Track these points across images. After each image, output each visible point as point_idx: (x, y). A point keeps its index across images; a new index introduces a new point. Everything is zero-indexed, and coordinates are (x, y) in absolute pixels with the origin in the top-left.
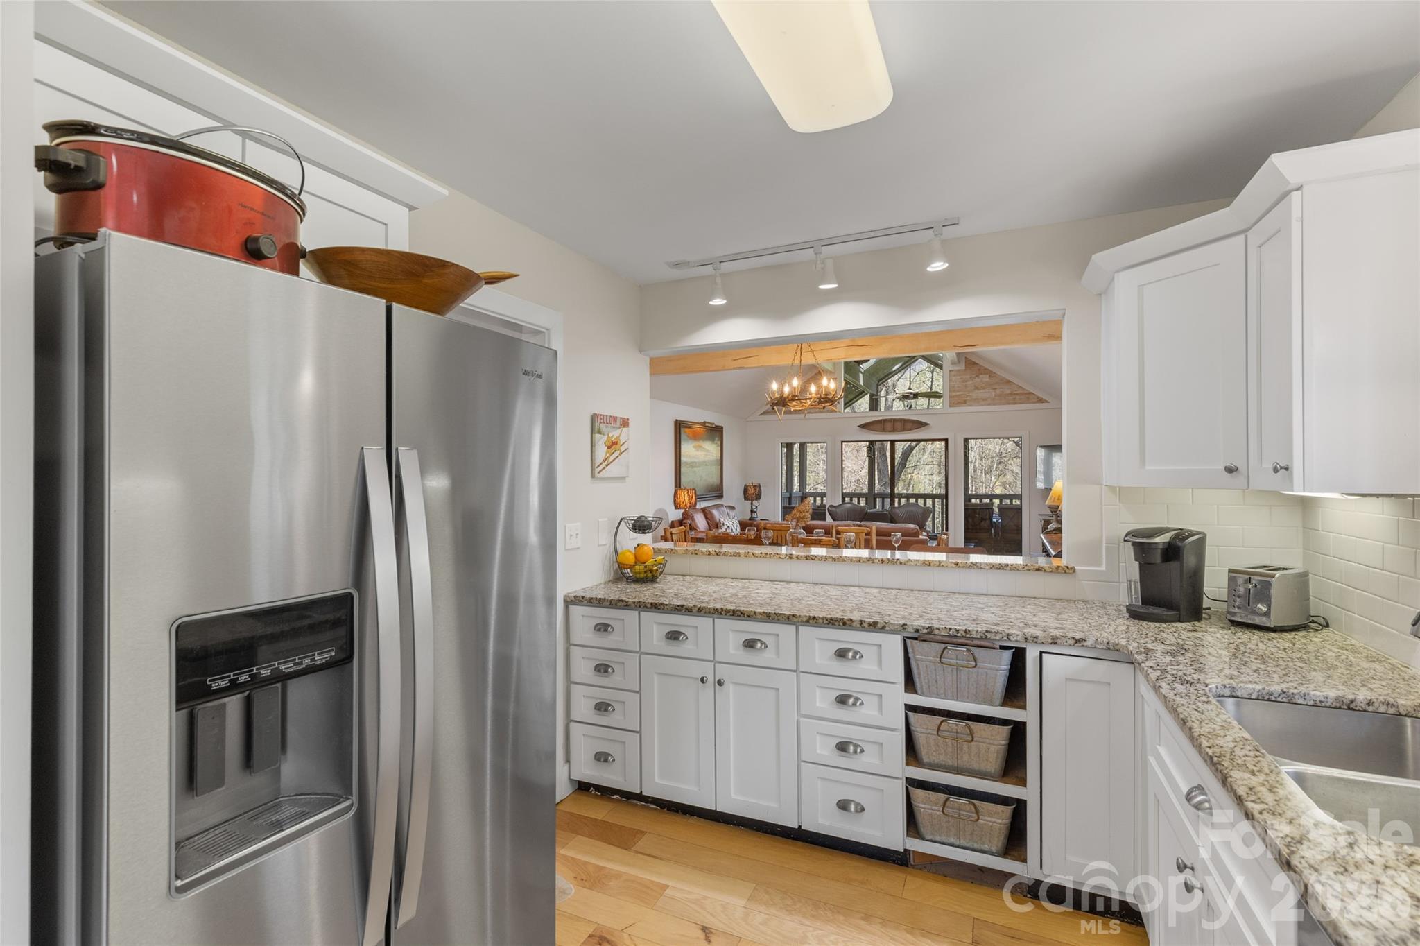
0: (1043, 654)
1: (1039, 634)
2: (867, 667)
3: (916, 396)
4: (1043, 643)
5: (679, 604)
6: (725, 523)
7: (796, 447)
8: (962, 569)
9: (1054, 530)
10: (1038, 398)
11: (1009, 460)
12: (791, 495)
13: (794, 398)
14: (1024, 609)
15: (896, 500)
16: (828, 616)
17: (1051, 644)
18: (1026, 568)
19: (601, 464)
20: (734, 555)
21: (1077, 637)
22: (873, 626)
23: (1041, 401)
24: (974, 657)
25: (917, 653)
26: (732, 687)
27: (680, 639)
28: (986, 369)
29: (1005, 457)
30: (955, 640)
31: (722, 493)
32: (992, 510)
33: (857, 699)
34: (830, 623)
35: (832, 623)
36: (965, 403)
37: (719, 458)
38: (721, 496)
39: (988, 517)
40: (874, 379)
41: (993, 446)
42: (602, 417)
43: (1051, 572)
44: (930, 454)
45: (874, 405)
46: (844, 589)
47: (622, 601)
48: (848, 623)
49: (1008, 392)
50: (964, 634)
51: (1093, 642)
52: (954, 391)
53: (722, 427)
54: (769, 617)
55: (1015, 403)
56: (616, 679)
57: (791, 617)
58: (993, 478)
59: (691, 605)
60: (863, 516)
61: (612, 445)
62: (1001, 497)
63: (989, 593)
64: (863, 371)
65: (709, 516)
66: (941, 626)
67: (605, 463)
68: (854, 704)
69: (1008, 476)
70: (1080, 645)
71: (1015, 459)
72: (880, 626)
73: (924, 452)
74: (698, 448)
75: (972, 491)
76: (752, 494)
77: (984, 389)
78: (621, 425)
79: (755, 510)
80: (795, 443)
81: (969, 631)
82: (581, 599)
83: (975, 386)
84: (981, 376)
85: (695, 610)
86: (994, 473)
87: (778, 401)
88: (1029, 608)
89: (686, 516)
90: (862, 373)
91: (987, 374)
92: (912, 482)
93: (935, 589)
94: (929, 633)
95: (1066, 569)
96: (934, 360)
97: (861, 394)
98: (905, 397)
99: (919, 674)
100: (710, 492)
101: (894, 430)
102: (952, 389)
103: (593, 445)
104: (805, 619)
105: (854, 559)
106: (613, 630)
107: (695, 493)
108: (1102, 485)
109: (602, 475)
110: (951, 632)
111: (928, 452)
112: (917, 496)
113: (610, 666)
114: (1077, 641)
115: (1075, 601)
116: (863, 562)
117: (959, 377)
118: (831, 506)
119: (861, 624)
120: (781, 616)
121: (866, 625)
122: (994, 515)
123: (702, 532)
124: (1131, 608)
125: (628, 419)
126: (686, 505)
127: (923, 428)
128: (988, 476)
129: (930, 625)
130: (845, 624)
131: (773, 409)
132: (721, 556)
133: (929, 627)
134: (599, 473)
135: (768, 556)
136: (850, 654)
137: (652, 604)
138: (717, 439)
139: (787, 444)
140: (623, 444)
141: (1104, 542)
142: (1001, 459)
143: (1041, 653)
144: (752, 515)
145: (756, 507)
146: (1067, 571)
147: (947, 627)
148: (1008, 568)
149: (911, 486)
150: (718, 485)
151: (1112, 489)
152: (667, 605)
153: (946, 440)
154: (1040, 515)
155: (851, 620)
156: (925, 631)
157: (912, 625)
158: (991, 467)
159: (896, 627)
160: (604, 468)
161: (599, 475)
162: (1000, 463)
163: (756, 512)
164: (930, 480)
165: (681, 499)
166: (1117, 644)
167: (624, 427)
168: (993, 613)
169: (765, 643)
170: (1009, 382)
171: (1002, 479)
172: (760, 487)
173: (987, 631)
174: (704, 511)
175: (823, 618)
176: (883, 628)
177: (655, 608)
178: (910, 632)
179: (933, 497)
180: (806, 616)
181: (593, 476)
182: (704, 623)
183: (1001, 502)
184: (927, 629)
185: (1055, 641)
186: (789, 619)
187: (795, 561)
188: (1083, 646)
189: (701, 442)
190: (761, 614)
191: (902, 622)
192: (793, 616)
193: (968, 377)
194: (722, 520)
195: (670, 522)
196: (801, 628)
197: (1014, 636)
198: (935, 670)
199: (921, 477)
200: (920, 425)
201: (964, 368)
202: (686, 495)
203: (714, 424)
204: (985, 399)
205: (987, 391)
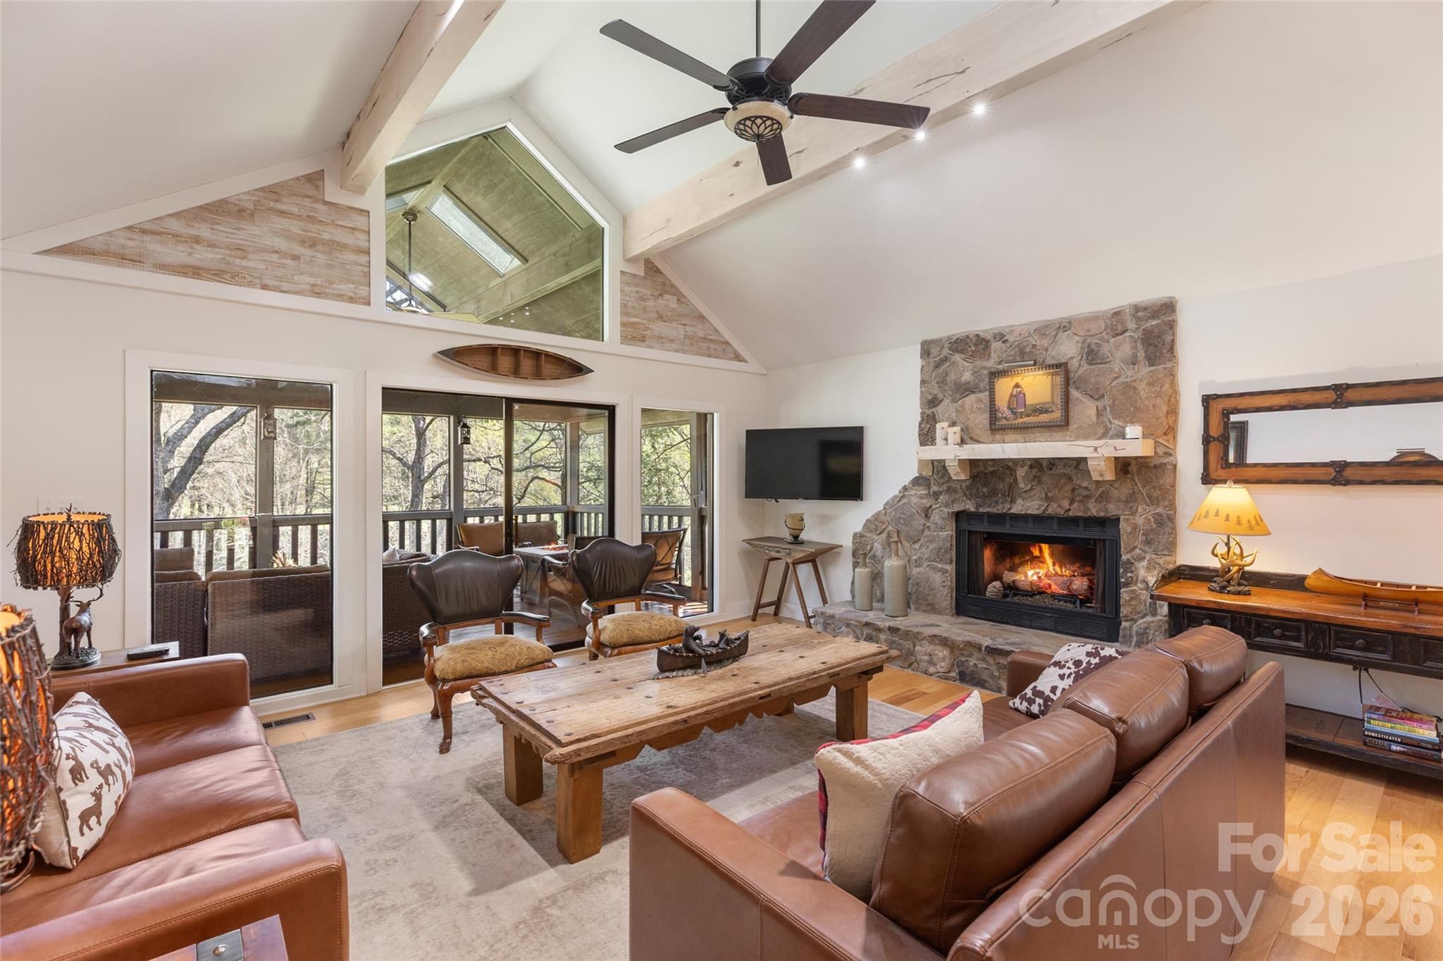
10: (735, 351)
23: (738, 358)
28: (673, 286)
36: (644, 341)
49: (701, 334)
52: (627, 314)
77: (670, 320)
83: (658, 312)
102: (624, 309)
117: (634, 289)
127: (580, 378)
153: (612, 408)
170: (704, 317)
193: (649, 292)
201: (642, 273)
204: (672, 340)
205: (674, 325)
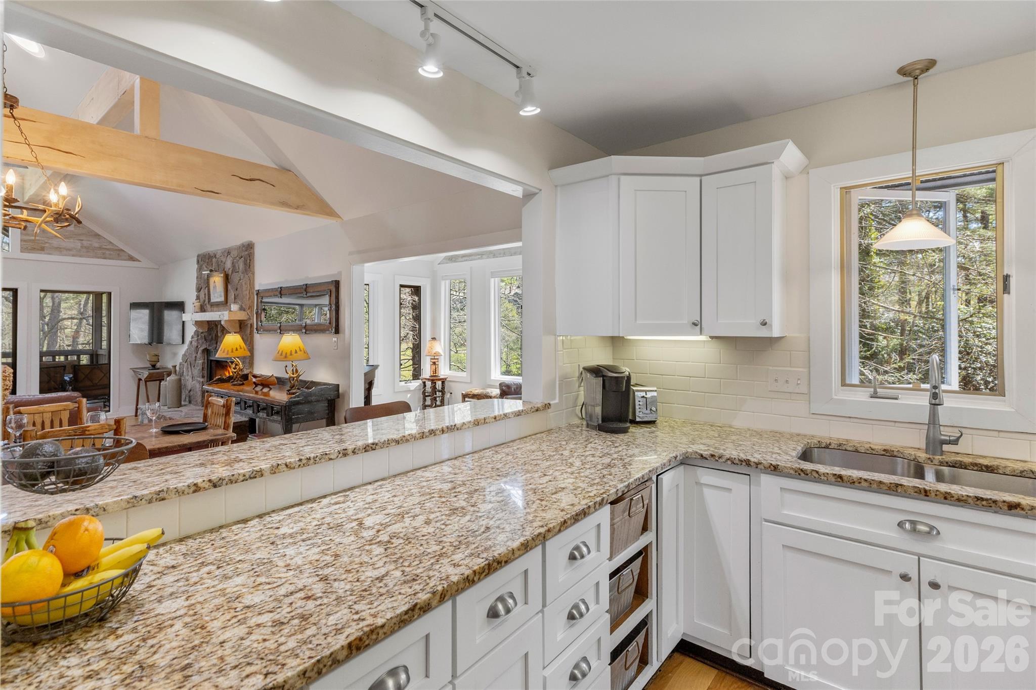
10: (129, 255)
20: (250, 478)
23: (132, 259)
24: (642, 499)
49: (97, 245)
52: (27, 235)
77: (68, 238)
81: (644, 476)
104: (558, 529)
105: (418, 436)
108: (556, 335)
110: (637, 483)
132: (223, 487)
135: (312, 461)
153: (17, 290)
170: (99, 235)
180: (558, 524)
186: (545, 538)
204: (69, 250)
205: (72, 240)
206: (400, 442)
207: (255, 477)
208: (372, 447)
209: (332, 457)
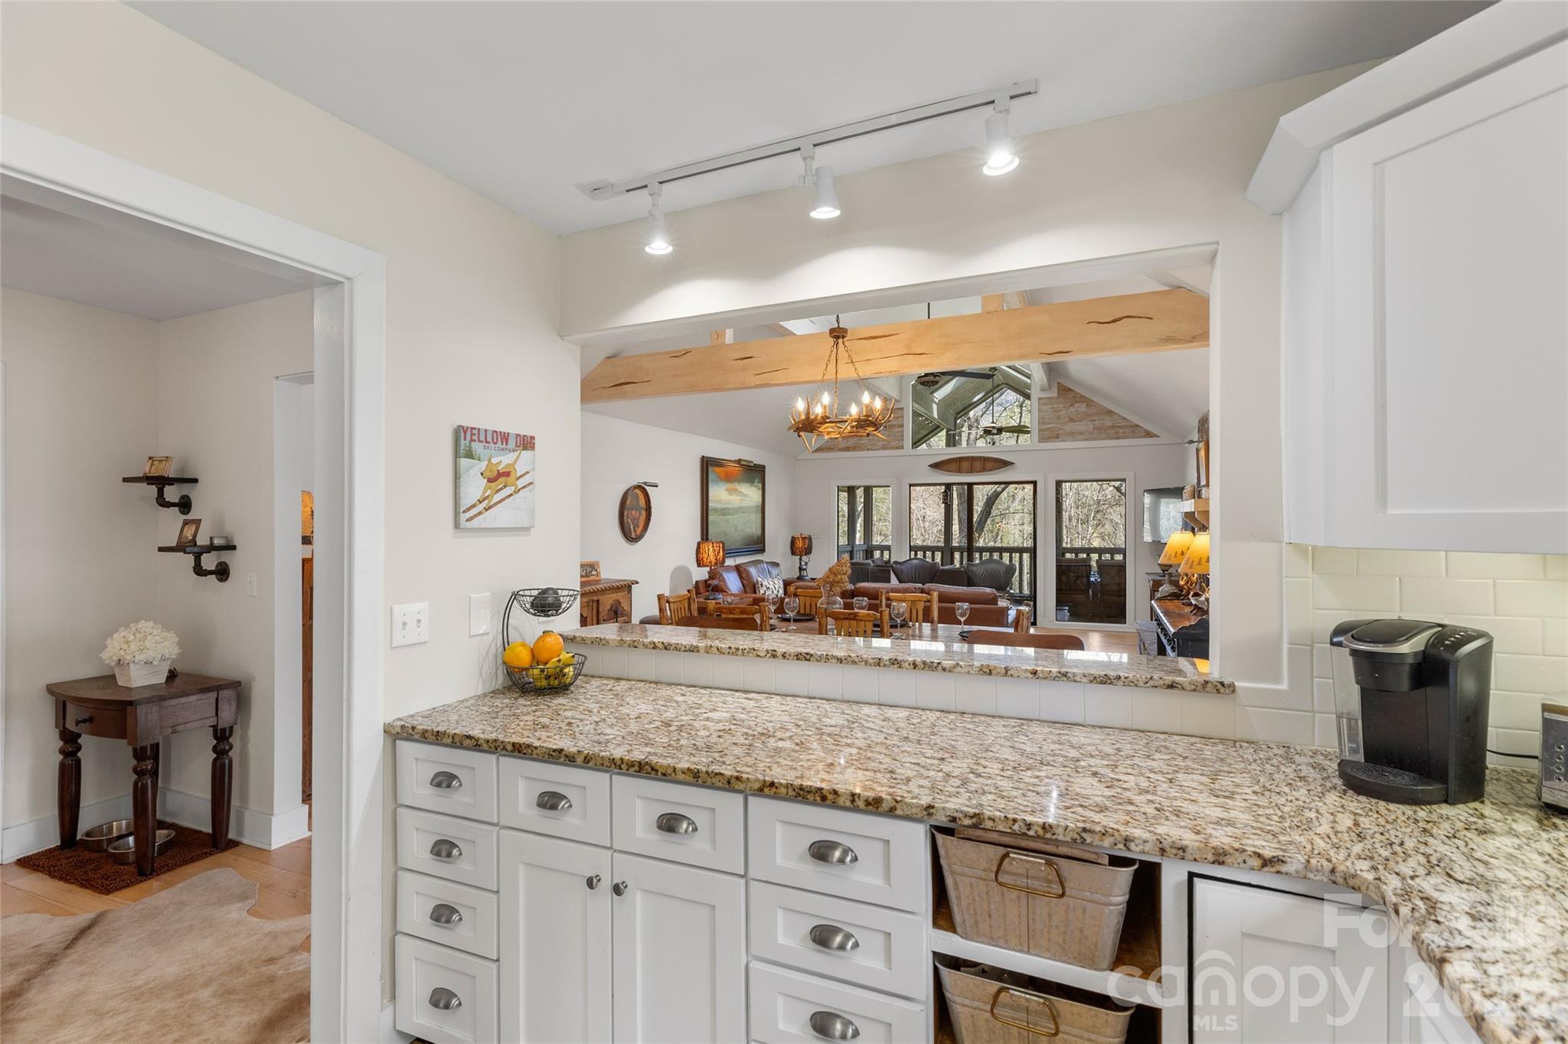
0: (1196, 880)
1: (1189, 839)
2: (864, 878)
3: (1000, 430)
4: (1195, 860)
5: (555, 747)
6: (764, 584)
7: (860, 493)
8: (1043, 681)
9: (1169, 596)
10: (1146, 431)
11: (1108, 508)
12: (853, 547)
13: (825, 419)
14: (1150, 763)
15: (977, 555)
16: (798, 782)
17: (1213, 863)
18: (1151, 683)
19: (474, 506)
21: (1268, 853)
22: (874, 806)
23: (1149, 434)
24: (1058, 875)
25: (953, 860)
26: (639, 895)
27: (560, 807)
28: (1082, 396)
29: (1104, 504)
30: (1023, 843)
31: (764, 545)
32: (1090, 566)
33: (848, 936)
34: (799, 795)
35: (802, 794)
36: (1058, 438)
37: (760, 504)
38: (762, 550)
39: (1084, 574)
40: (951, 411)
41: (1091, 491)
42: (474, 431)
43: (1195, 690)
44: (1021, 502)
45: (952, 441)
46: (852, 711)
47: (469, 737)
48: (830, 797)
49: (1109, 424)
50: (1041, 832)
51: (1301, 867)
52: (1044, 423)
53: (764, 467)
54: (696, 778)
55: (1118, 438)
56: (462, 868)
57: (733, 781)
58: (1090, 528)
59: (574, 750)
60: (933, 575)
61: (498, 477)
62: (1100, 551)
63: (1088, 722)
64: (937, 401)
65: (744, 575)
66: (998, 813)
67: (484, 505)
68: (842, 947)
69: (1107, 527)
70: (1274, 870)
71: (1114, 507)
72: (885, 806)
73: (1014, 499)
74: (731, 491)
75: (1067, 543)
76: (801, 547)
77: (1080, 421)
78: (517, 446)
79: (805, 567)
80: (859, 487)
81: (1051, 827)
82: (411, 731)
83: (1069, 417)
84: (1077, 405)
85: (580, 760)
86: (1091, 523)
87: (803, 424)
88: (1159, 762)
89: (713, 575)
90: (935, 403)
91: (1084, 402)
92: (1000, 533)
93: (1000, 713)
94: (975, 826)
95: (1219, 686)
96: (1021, 389)
97: (936, 429)
98: (987, 432)
99: (958, 898)
100: (748, 545)
101: (971, 471)
102: (1042, 421)
103: (457, 477)
104: (757, 786)
105: (871, 661)
106: (461, 785)
107: (723, 548)
108: (1281, 542)
109: (475, 523)
110: (1016, 827)
111: (1018, 500)
112: (1001, 550)
113: (456, 846)
114: (1266, 863)
115: (1235, 741)
116: (885, 665)
117: (1050, 406)
118: (896, 562)
119: (853, 801)
120: (718, 777)
121: (861, 804)
122: (1092, 573)
123: (733, 595)
124: (1349, 771)
125: (533, 438)
126: (710, 562)
127: (1008, 467)
128: (1084, 526)
129: (977, 811)
130: (824, 798)
131: (799, 436)
133: (975, 815)
134: (467, 520)
135: (740, 652)
136: (837, 854)
137: (514, 744)
138: (757, 481)
139: (849, 488)
140: (522, 476)
141: (1285, 640)
142: (1099, 509)
143: (1192, 876)
144: (800, 573)
145: (806, 563)
146: (1222, 690)
147: (1010, 816)
148: (1121, 683)
149: (999, 537)
150: (758, 538)
151: (1300, 548)
152: (536, 748)
153: (1035, 483)
154: (1147, 574)
155: (835, 792)
156: (967, 822)
157: (944, 808)
158: (1088, 516)
159: (915, 810)
160: (480, 513)
161: (469, 525)
162: (1098, 511)
163: (805, 569)
164: (1021, 531)
165: (704, 555)
166: (1354, 876)
167: (525, 449)
168: (1095, 774)
169: (693, 823)
170: (1112, 412)
171: (1100, 529)
172: (810, 538)
173: (1085, 830)
174: (738, 569)
175: (787, 786)
176: (892, 810)
177: (520, 752)
178: (941, 820)
179: (1021, 550)
180: (758, 780)
181: (457, 525)
182: (596, 781)
183: (1100, 557)
184: (972, 817)
185: (1222, 859)
186: (731, 784)
187: (780, 661)
188: (1278, 872)
189: (737, 484)
190: (683, 773)
191: (925, 800)
192: (737, 778)
193: (1061, 406)
194: (760, 579)
195: (694, 583)
196: (751, 799)
197: (1137, 842)
198: (987, 893)
199: (1011, 527)
200: (1004, 464)
201: (1056, 395)
202: (711, 549)
203: (752, 462)
204: (1081, 434)
205: (1084, 423)
206: (844, 661)
207: (693, 651)
208: (805, 657)
209: (760, 654)
